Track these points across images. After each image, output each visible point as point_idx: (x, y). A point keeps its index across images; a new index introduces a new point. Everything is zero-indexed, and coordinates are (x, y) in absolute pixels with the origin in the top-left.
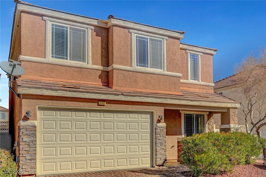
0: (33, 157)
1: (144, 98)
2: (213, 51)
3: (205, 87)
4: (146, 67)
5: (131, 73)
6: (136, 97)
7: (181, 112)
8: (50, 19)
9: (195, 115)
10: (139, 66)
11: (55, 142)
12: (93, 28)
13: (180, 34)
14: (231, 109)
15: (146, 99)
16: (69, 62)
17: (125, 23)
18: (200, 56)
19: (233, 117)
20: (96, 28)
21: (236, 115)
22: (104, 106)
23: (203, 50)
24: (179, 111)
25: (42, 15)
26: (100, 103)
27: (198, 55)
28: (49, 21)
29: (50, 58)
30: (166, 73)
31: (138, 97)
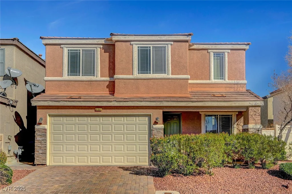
0: (44, 152)
1: (137, 102)
2: (245, 45)
3: (233, 86)
4: (148, 73)
5: (133, 81)
6: (129, 102)
7: (200, 113)
8: (66, 46)
9: (220, 116)
10: (141, 73)
11: (62, 141)
12: (101, 46)
13: (186, 36)
14: (250, 108)
15: (140, 104)
16: (81, 78)
17: (126, 37)
18: (226, 54)
19: (254, 116)
20: (104, 46)
21: (257, 114)
22: (101, 111)
23: (230, 47)
24: (199, 112)
25: (60, 44)
26: (97, 109)
27: (224, 53)
28: (66, 48)
29: (66, 77)
30: (171, 76)
31: (130, 102)
